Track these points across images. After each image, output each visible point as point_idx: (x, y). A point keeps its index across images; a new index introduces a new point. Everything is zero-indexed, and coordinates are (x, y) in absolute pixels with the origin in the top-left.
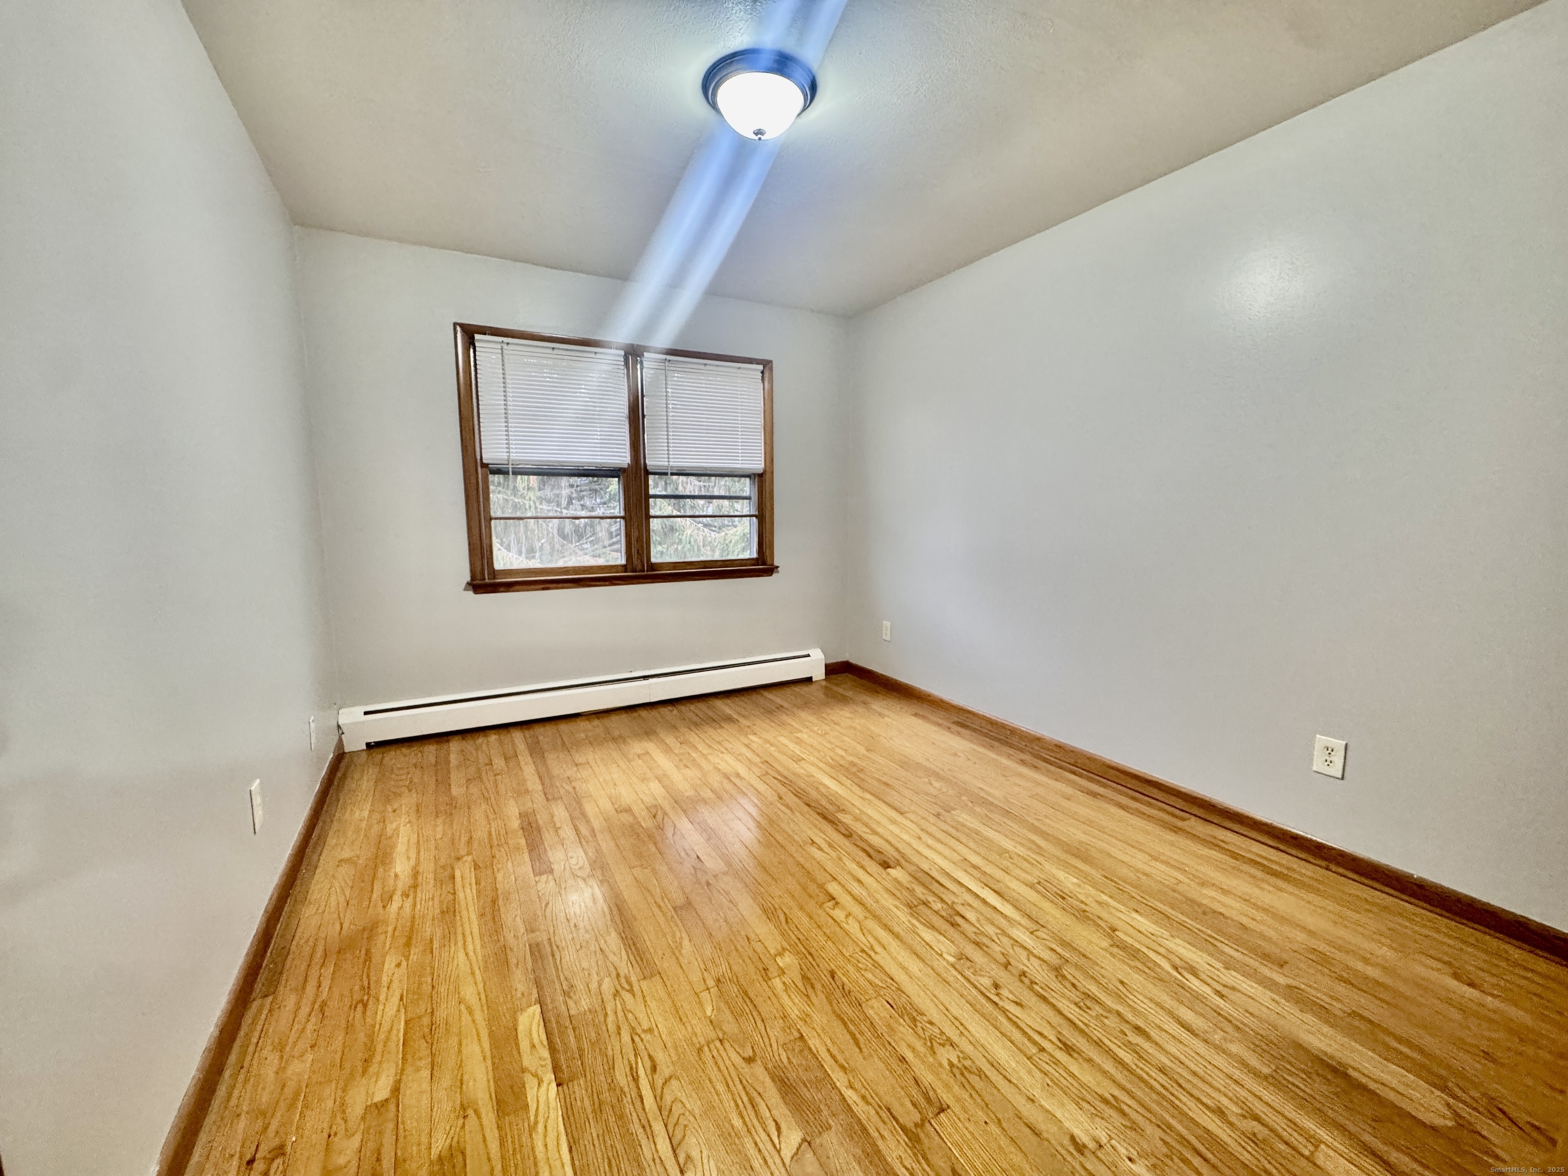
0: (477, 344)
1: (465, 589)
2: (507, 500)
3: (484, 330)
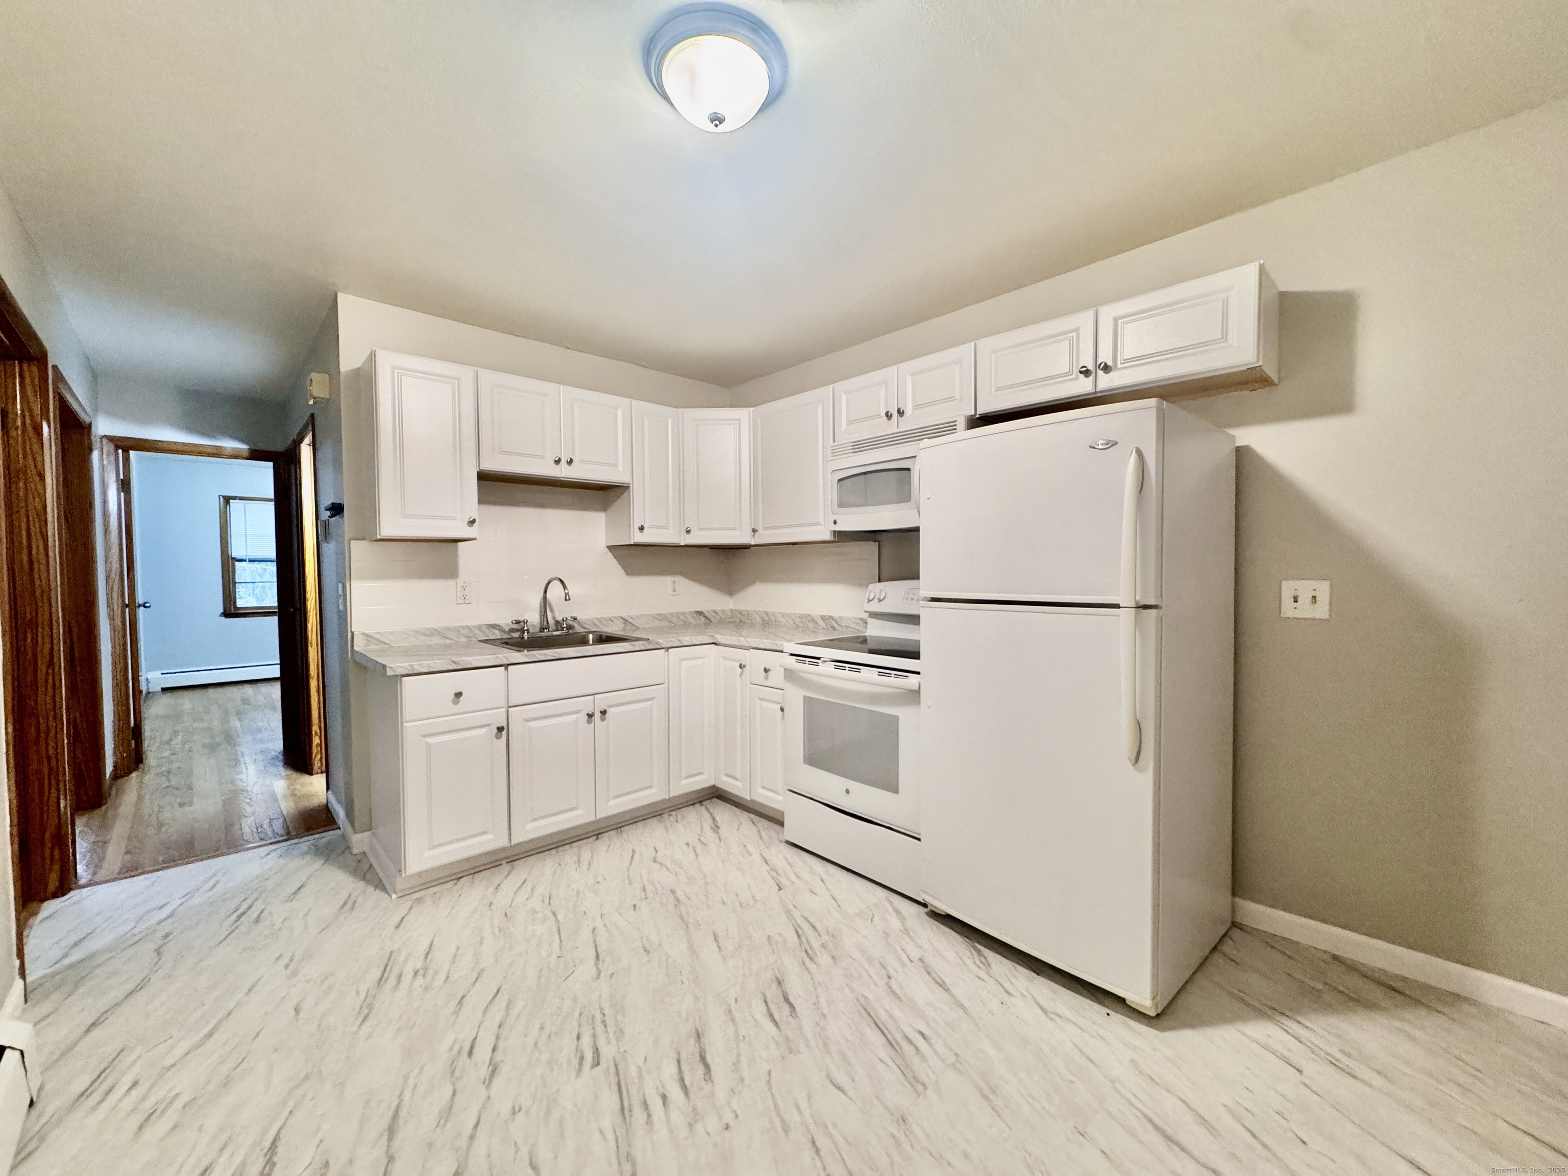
0: (231, 504)
1: (220, 616)
2: (265, 569)
3: (235, 498)
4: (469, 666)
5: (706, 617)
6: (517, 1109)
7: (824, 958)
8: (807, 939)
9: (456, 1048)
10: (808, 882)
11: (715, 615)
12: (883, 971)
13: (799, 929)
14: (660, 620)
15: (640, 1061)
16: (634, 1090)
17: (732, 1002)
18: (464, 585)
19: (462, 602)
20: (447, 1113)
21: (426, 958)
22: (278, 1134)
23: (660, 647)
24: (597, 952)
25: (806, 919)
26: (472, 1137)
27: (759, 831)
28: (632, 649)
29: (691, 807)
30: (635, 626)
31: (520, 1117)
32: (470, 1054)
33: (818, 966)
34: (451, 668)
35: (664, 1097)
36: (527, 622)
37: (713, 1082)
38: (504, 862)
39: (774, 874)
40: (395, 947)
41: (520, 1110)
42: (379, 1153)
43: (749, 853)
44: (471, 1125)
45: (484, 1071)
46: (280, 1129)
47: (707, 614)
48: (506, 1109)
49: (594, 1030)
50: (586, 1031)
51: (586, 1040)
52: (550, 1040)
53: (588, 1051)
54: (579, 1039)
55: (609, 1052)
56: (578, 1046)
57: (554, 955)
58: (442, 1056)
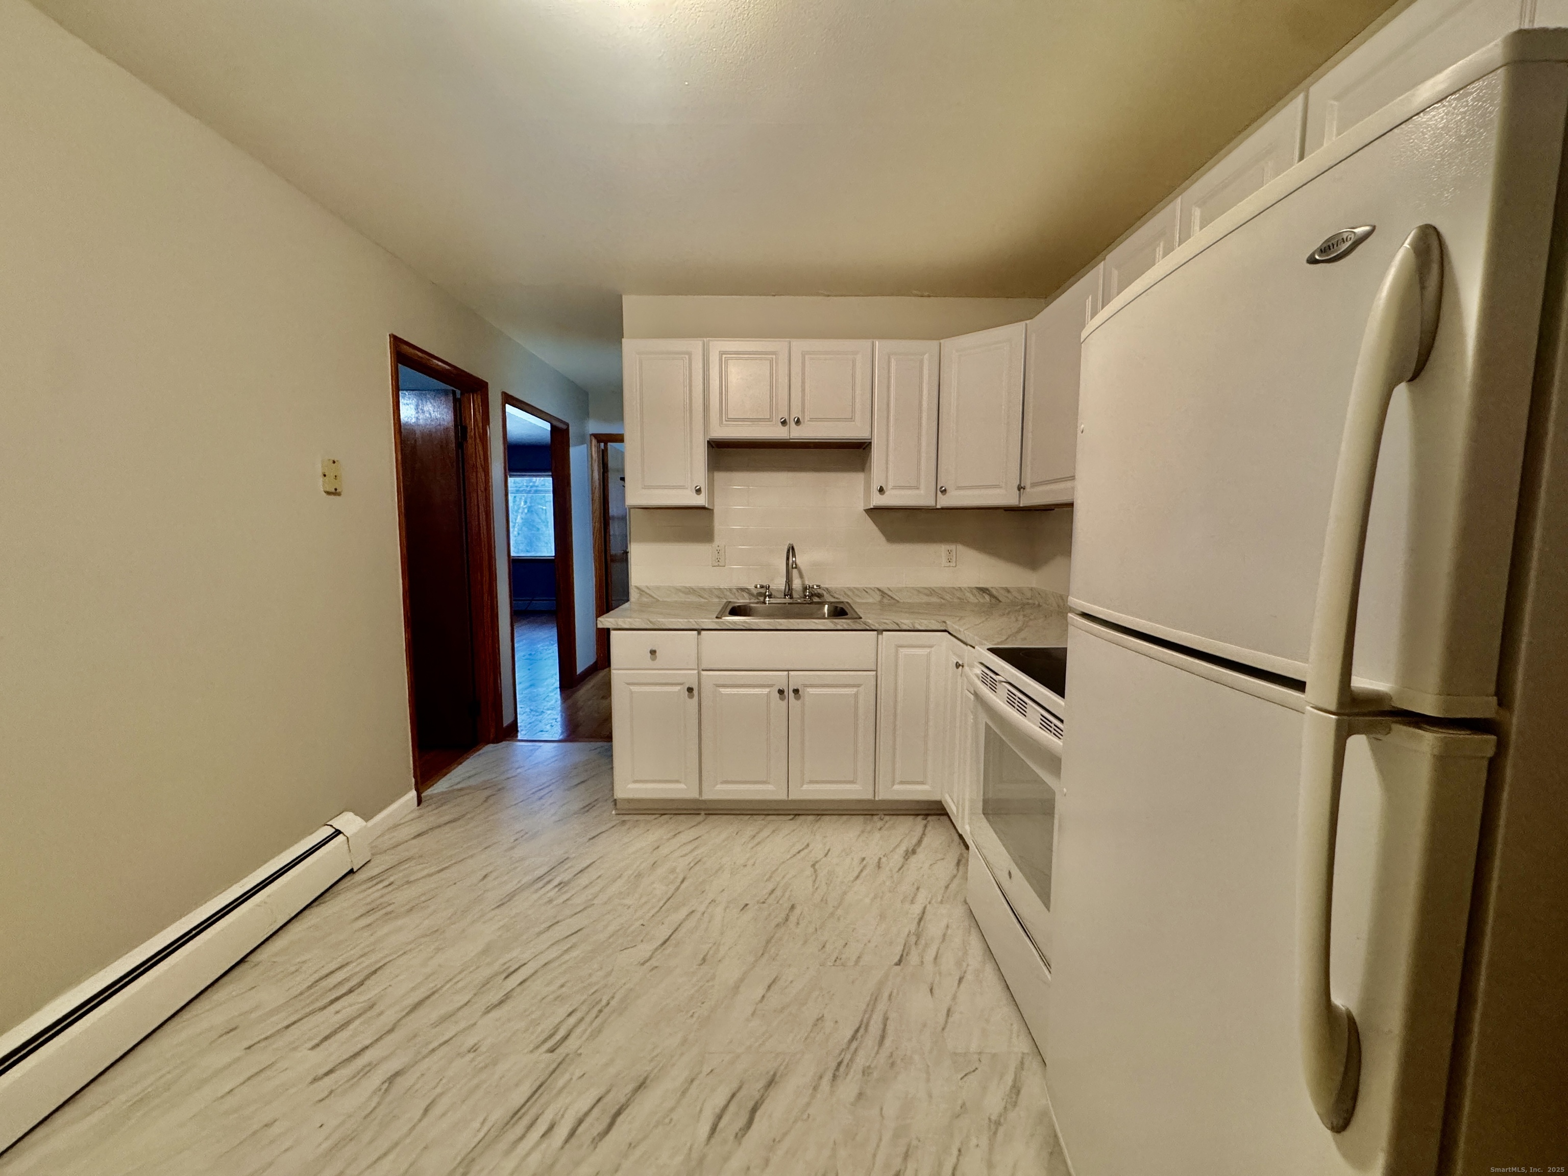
4: (664, 627)
5: (992, 595)
7: (848, 1089)
8: (856, 1050)
9: (507, 965)
10: (940, 974)
11: (1006, 594)
12: (899, 1160)
13: (862, 1031)
14: (927, 595)
15: (578, 1073)
17: (706, 1069)
18: (718, 549)
19: (717, 564)
21: (575, 876)
23: (868, 628)
24: (670, 936)
25: (886, 1019)
27: (955, 876)
28: (833, 627)
29: (911, 818)
30: (894, 599)
32: (508, 976)
33: (832, 1092)
34: (648, 627)
36: (769, 587)
37: (595, 1148)
38: (703, 813)
39: (913, 939)
40: (572, 856)
43: (912, 901)
45: (500, 996)
47: (994, 592)
49: (587, 1013)
50: (584, 1008)
51: (572, 1020)
52: (556, 999)
53: (561, 1033)
54: (570, 1015)
55: (572, 1044)
56: (561, 1022)
57: (641, 922)
58: (496, 967)
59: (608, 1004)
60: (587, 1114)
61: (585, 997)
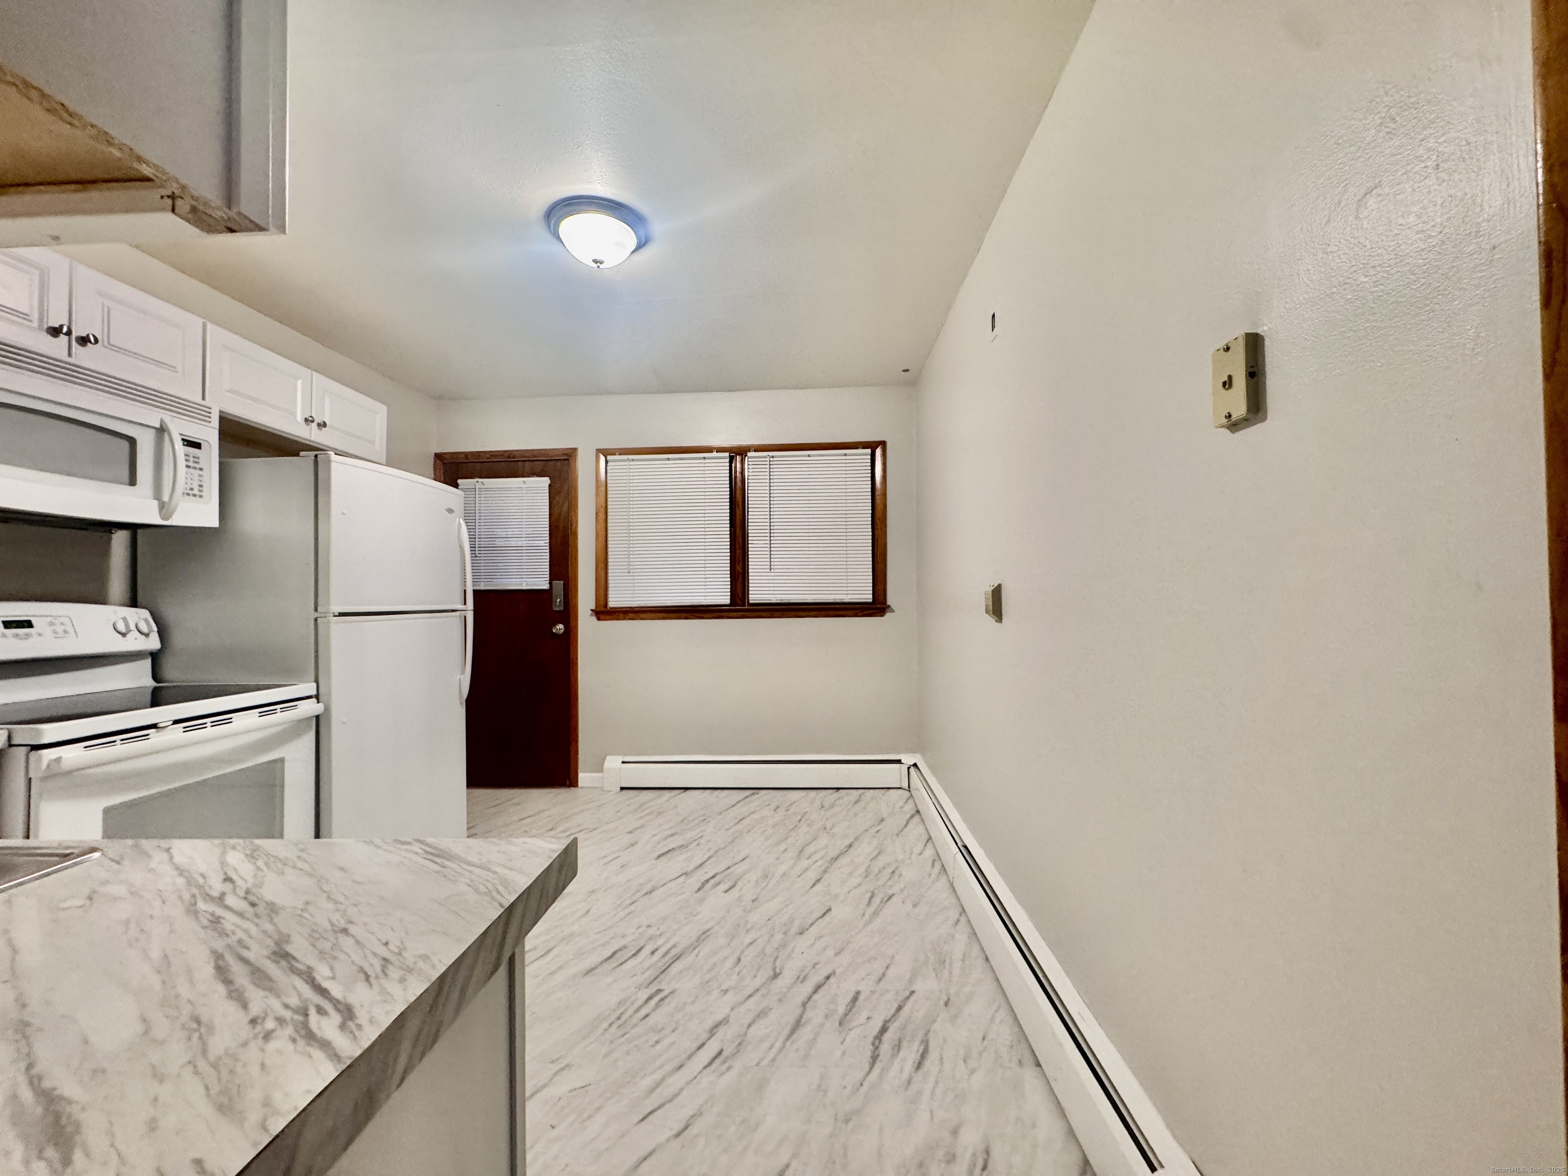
6: (724, 992)
9: (726, 1066)
16: (660, 964)
20: (761, 1014)
22: (871, 1069)
26: (757, 990)
31: (724, 987)
32: (720, 1053)
35: (653, 953)
37: (625, 945)
41: (722, 990)
42: (809, 1014)
44: (752, 1000)
45: (720, 1033)
46: (869, 1072)
48: (730, 995)
49: (630, 1017)
50: (635, 1020)
51: (643, 1012)
52: (663, 1029)
53: (653, 1003)
54: (647, 1016)
55: (644, 995)
56: (654, 1010)
57: (555, 1132)
58: (738, 1065)
59: (610, 1025)
60: (631, 958)
61: (633, 1032)
